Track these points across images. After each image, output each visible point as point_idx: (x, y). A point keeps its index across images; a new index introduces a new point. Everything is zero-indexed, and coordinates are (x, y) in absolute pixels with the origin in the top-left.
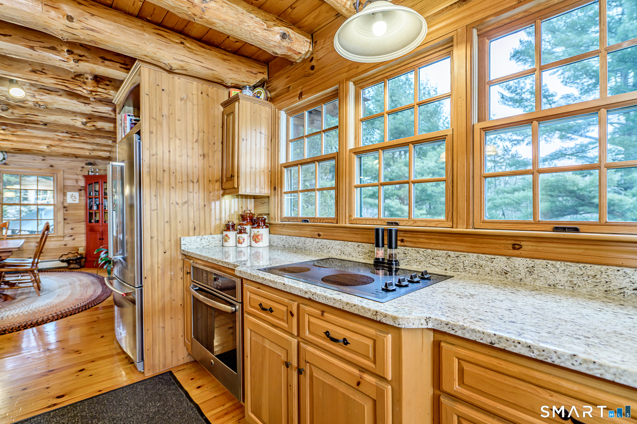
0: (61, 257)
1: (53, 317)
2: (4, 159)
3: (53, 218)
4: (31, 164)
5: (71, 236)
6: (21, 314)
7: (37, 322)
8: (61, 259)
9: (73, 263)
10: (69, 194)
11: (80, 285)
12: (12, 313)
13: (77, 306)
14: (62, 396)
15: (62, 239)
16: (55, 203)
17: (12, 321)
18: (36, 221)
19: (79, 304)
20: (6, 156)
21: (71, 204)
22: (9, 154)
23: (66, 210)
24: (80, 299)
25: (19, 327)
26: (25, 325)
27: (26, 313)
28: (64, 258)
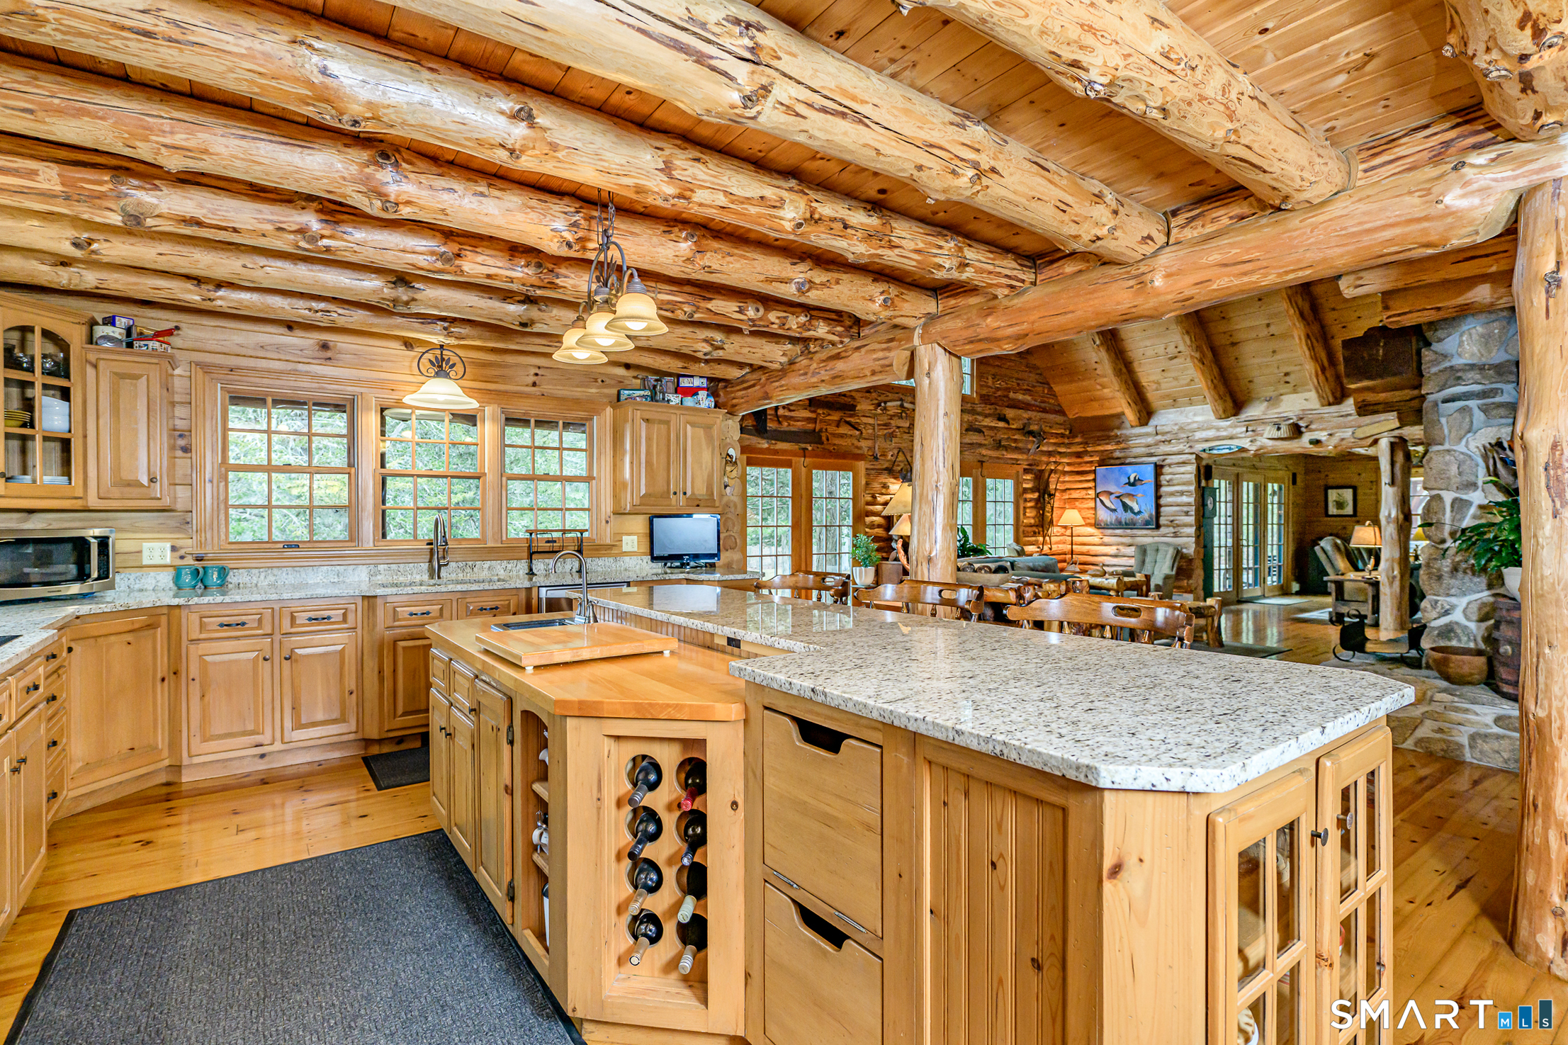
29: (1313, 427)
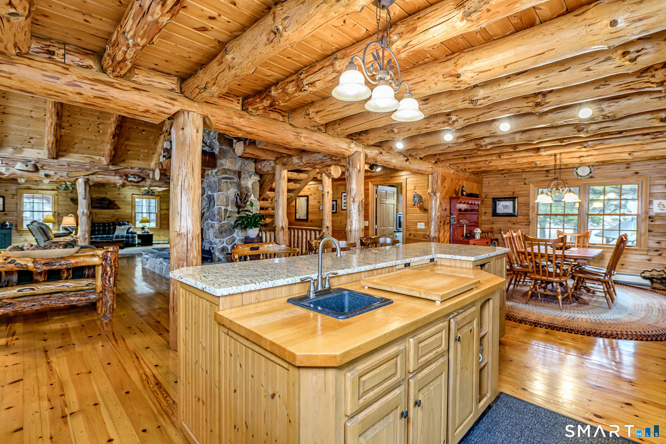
0: (643, 273)
1: (617, 334)
2: (591, 172)
3: (636, 229)
4: (615, 173)
5: (657, 251)
6: (589, 320)
7: (600, 333)
8: (643, 275)
9: (656, 282)
10: (656, 202)
11: (659, 310)
12: (582, 317)
13: (647, 332)
14: (600, 417)
15: (646, 253)
16: (640, 213)
17: (581, 324)
18: (618, 232)
19: (650, 332)
20: (592, 169)
21: (657, 215)
22: (595, 167)
23: (652, 221)
24: (653, 326)
25: (584, 332)
26: (589, 332)
27: (594, 321)
28: (647, 274)
29: (45, 167)
